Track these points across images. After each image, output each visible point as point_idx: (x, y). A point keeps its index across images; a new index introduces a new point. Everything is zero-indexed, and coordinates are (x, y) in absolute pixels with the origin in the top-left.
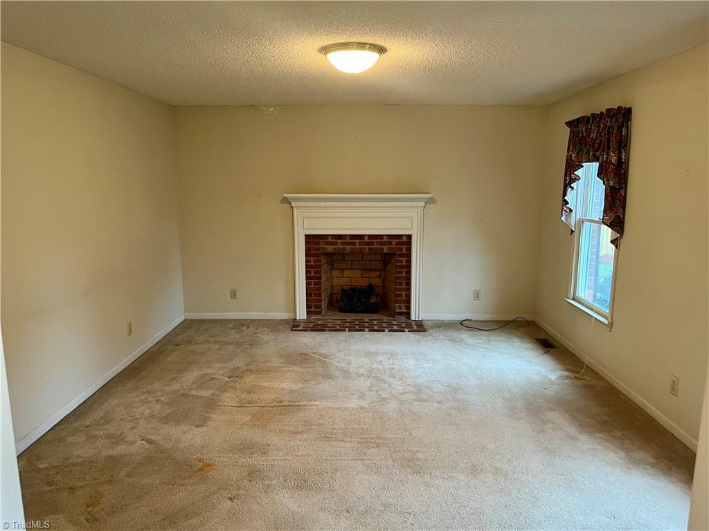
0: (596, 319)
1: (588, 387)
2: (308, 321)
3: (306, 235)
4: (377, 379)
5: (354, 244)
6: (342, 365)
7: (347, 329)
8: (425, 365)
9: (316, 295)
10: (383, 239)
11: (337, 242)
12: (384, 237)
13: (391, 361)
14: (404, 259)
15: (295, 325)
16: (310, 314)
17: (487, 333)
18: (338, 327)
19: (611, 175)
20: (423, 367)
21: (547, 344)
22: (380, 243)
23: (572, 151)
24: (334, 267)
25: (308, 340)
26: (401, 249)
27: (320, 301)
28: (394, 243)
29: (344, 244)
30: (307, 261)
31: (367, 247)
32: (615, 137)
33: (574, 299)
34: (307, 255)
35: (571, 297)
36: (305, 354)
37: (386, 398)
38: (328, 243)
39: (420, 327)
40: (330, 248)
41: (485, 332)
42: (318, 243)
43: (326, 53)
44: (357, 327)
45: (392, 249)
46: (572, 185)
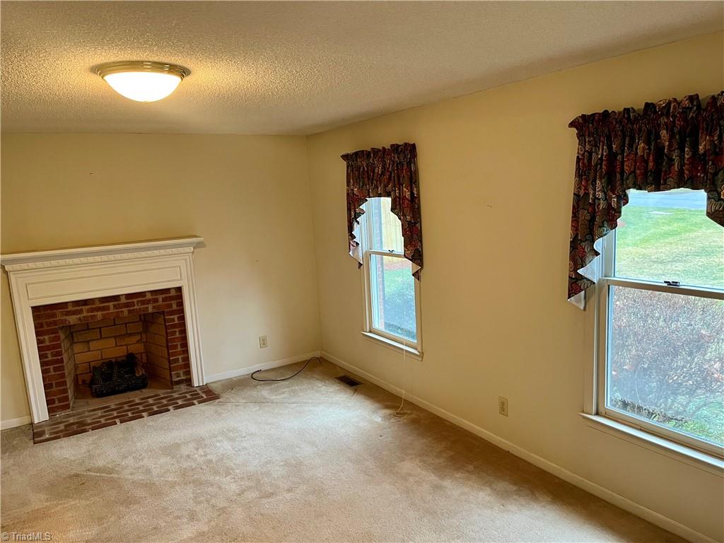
0: (406, 351)
1: (415, 422)
2: (52, 422)
3: (33, 308)
4: (198, 483)
5: (108, 308)
6: (139, 477)
7: (117, 420)
8: (245, 445)
9: (58, 384)
10: (145, 296)
11: (82, 310)
12: (147, 294)
13: (201, 451)
14: (176, 317)
15: (36, 434)
16: (54, 412)
17: (286, 383)
18: (103, 420)
19: (407, 211)
20: (245, 448)
21: (351, 382)
22: (143, 303)
23: (353, 185)
24: (75, 341)
25: (69, 451)
26: (170, 306)
27: (65, 391)
28: (160, 299)
29: (92, 310)
30: (39, 342)
31: (125, 310)
32: (406, 173)
33: (370, 332)
34: (38, 334)
35: (368, 330)
36: (77, 475)
37: (225, 508)
38: (68, 313)
39: (209, 395)
40: (73, 319)
41: (283, 383)
42: (54, 315)
43: (103, 74)
44: (130, 414)
45: (159, 307)
46: (358, 219)
